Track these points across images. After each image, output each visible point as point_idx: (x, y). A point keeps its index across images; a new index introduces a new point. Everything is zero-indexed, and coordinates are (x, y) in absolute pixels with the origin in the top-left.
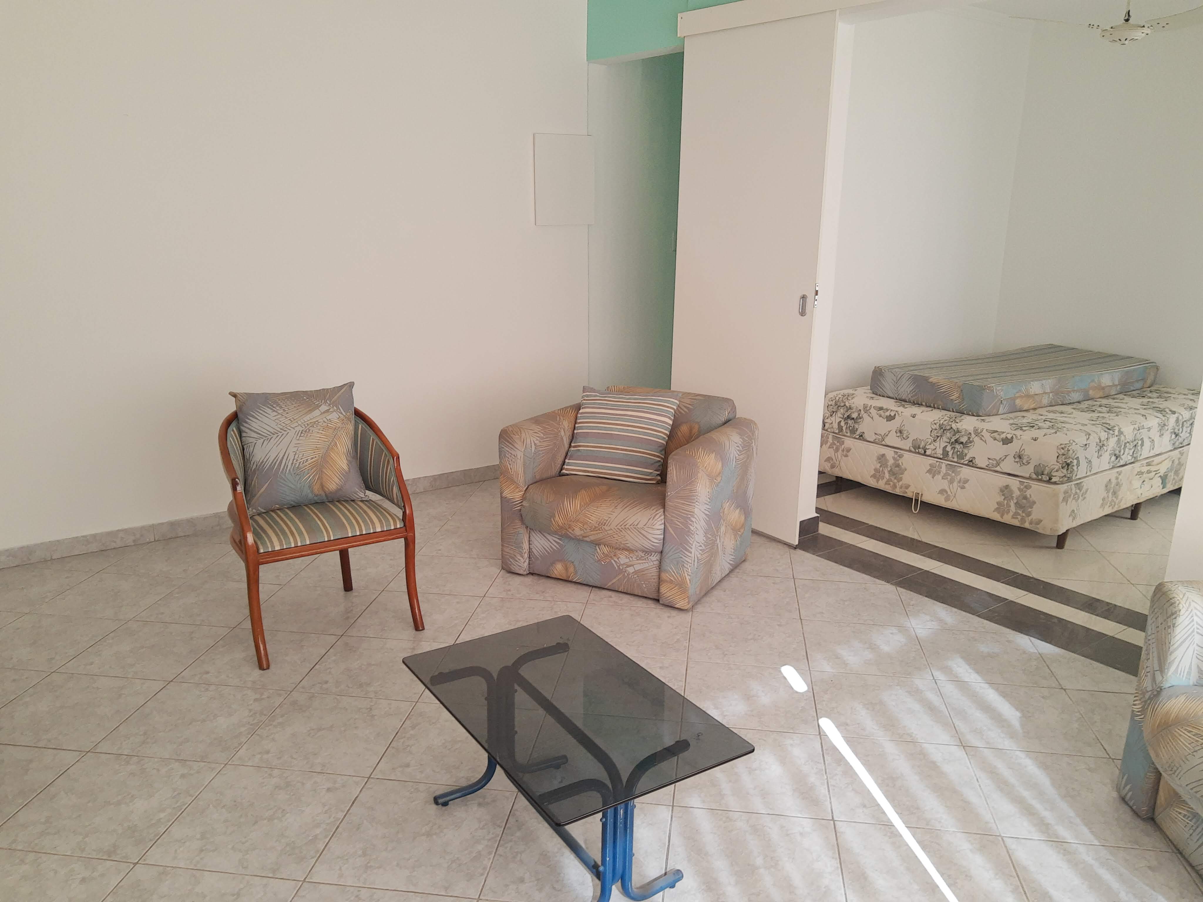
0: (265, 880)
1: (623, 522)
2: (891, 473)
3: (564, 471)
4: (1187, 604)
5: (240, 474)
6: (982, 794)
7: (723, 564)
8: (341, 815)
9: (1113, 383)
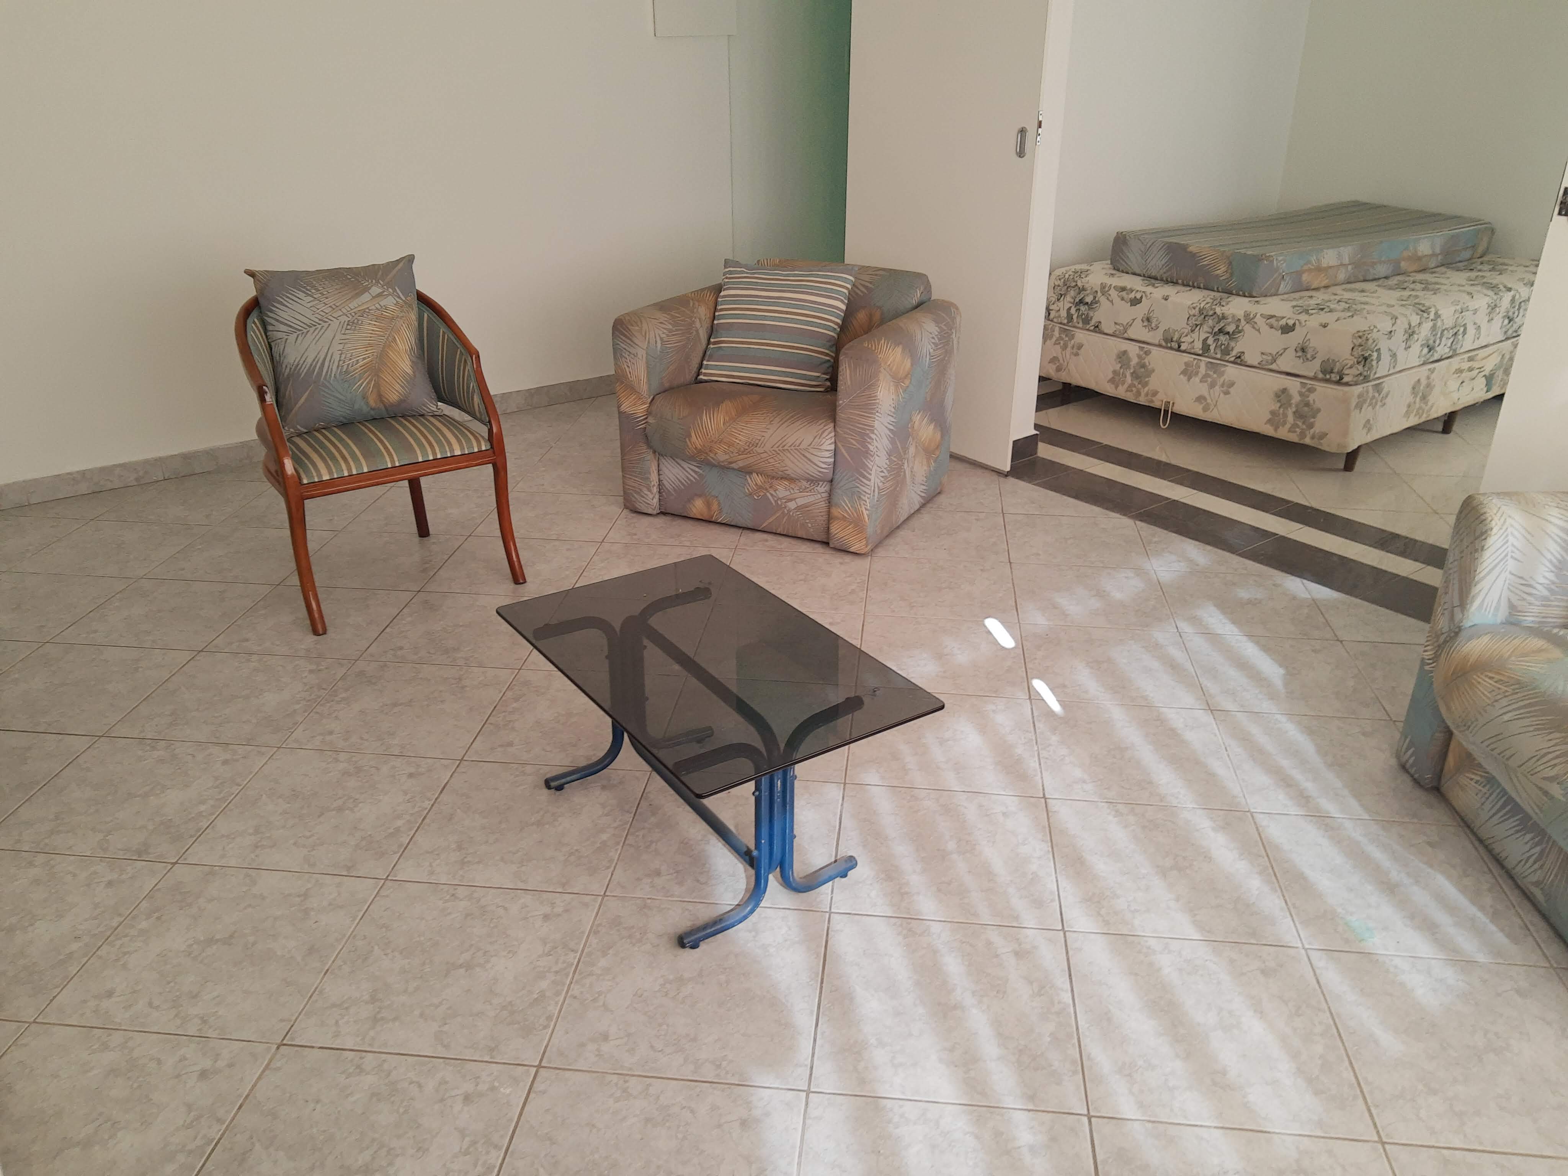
0: (338, 879)
1: (780, 442)
2: (1134, 375)
3: (701, 377)
4: (1502, 520)
5: (268, 378)
6: (1230, 766)
7: (912, 497)
8: (427, 804)
9: (1433, 252)
